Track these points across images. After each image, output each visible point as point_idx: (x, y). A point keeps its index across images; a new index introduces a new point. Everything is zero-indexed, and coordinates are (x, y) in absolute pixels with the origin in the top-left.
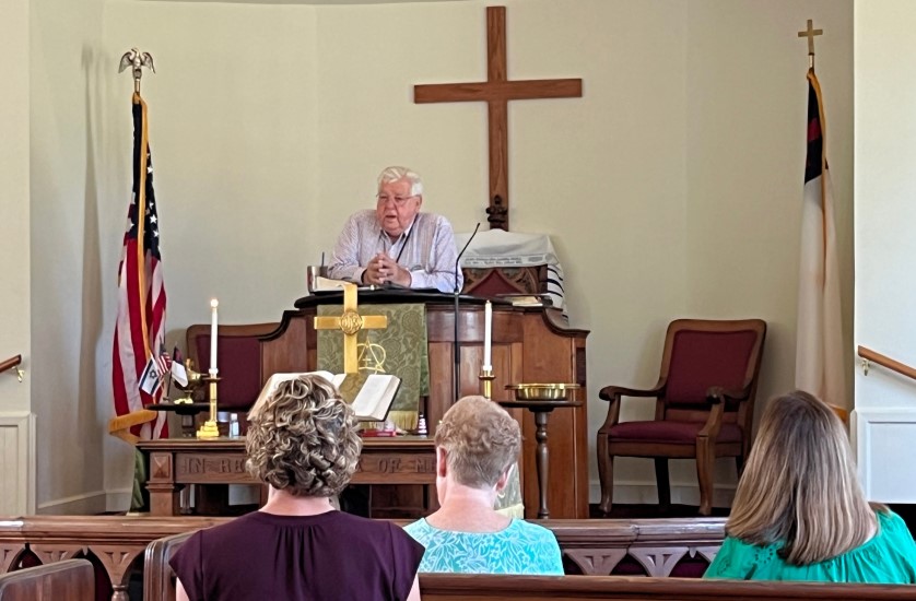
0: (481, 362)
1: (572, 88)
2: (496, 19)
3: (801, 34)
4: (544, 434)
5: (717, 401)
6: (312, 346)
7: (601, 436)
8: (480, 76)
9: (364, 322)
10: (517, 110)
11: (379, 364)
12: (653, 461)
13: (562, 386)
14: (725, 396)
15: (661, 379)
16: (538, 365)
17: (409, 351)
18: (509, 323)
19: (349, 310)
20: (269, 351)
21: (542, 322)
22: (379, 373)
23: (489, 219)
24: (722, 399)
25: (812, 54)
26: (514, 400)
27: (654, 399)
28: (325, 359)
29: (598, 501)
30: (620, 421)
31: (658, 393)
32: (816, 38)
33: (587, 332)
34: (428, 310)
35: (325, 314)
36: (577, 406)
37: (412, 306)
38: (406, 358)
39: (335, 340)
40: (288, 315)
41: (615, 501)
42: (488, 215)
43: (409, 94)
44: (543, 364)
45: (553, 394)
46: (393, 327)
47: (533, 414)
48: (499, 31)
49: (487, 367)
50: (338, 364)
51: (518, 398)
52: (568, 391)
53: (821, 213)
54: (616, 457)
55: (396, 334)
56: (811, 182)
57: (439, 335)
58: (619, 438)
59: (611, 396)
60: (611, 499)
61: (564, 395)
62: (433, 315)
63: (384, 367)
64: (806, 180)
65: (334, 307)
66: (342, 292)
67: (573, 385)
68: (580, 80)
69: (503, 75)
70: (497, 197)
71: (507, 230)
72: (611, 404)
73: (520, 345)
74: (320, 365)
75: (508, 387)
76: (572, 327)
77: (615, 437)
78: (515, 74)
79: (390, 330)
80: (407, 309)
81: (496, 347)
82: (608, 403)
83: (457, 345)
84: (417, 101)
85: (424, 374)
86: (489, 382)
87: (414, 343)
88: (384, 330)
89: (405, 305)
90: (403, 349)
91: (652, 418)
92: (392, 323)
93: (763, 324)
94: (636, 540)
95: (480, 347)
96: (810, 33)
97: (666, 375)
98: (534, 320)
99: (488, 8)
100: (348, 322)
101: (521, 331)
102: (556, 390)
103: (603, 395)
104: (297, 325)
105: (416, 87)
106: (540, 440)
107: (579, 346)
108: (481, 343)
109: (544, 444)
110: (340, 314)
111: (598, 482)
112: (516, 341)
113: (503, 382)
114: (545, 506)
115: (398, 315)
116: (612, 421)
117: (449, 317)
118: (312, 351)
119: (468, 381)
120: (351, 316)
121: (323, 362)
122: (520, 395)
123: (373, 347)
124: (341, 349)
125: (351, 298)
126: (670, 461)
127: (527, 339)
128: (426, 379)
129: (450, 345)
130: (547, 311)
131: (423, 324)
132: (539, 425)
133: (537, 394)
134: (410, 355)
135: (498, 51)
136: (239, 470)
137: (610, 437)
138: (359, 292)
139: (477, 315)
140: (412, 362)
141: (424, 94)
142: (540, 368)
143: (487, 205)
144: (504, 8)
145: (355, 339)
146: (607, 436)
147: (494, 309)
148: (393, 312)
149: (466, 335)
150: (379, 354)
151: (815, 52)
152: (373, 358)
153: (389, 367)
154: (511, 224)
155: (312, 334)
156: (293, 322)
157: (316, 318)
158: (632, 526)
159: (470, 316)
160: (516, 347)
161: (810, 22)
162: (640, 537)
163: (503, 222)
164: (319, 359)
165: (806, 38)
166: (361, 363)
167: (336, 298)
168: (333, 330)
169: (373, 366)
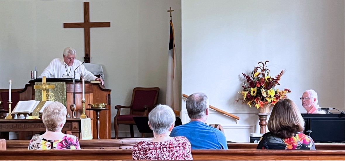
0: (82, 98)
1: (107, 25)
2: (86, 5)
3: (168, 11)
4: (99, 117)
5: (146, 109)
6: (33, 94)
7: (115, 119)
8: (82, 21)
9: (48, 87)
10: (92, 30)
11: (52, 99)
12: (129, 125)
13: (104, 104)
14: (148, 108)
15: (131, 103)
16: (97, 99)
17: (61, 95)
18: (89, 87)
19: (43, 84)
20: (21, 95)
21: (98, 87)
22: (52, 101)
23: (85, 60)
24: (148, 109)
25: (171, 16)
26: (91, 108)
27: (130, 109)
28: (37, 97)
29: (114, 137)
30: (120, 115)
31: (131, 107)
32: (172, 12)
33: (111, 90)
34: (66, 84)
35: (37, 85)
36: (108, 110)
37: (62, 82)
38: (60, 97)
39: (40, 92)
40: (27, 85)
41: (119, 137)
42: (84, 59)
43: (62, 25)
44: (99, 98)
45: (101, 107)
46: (56, 88)
47: (95, 112)
48: (87, 8)
49: (84, 99)
50: (41, 98)
51: (91, 107)
52: (105, 105)
53: (173, 60)
54: (119, 125)
55: (57, 90)
56: (170, 50)
57: (69, 91)
58: (120, 119)
59: (118, 108)
60: (118, 136)
61: (104, 107)
62: (68, 85)
63: (54, 99)
64: (169, 50)
65: (39, 83)
66: (42, 79)
67: (106, 104)
68: (110, 23)
69: (88, 21)
70: (87, 54)
71: (90, 63)
72: (118, 110)
73: (92, 93)
74: (36, 99)
75: (89, 105)
76: (107, 89)
77: (119, 119)
78: (92, 21)
79: (55, 89)
80: (60, 83)
81: (87, 94)
82: (117, 110)
83: (74, 93)
84: (64, 28)
85: (65, 101)
86: (84, 103)
87: (62, 93)
88: (54, 89)
89: (60, 82)
90: (59, 94)
91: (129, 114)
92: (56, 87)
93: (158, 88)
94: (122, 144)
95: (81, 94)
96: (170, 11)
97: (133, 102)
98: (96, 87)
99: (84, 2)
100: (44, 87)
101: (93, 90)
102: (102, 105)
103: (116, 108)
104: (29, 88)
105: (64, 24)
106: (97, 119)
107: (109, 94)
108: (82, 93)
109: (98, 120)
110: (41, 85)
111: (114, 132)
112: (91, 92)
113: (87, 103)
114: (99, 137)
115: (58, 85)
116: (118, 115)
117: (72, 86)
118: (33, 95)
119: (78, 104)
120: (44, 85)
121: (36, 98)
122: (92, 107)
123: (51, 94)
124: (41, 94)
125: (44, 81)
126: (134, 125)
127: (94, 92)
128: (66, 103)
129: (72, 93)
130: (100, 84)
131: (65, 87)
132: (97, 115)
133: (97, 106)
134: (61, 96)
135: (87, 13)
136: (12, 128)
137: (118, 119)
138: (47, 79)
139: (80, 85)
140: (62, 98)
141: (66, 26)
142: (98, 100)
143: (84, 56)
144: (89, 2)
145: (45, 92)
146: (117, 119)
147: (85, 84)
148: (56, 84)
149: (77, 91)
150: (52, 96)
151: (172, 16)
152: (51, 97)
153: (55, 99)
154: (91, 61)
155: (34, 90)
156: (28, 87)
157: (34, 86)
158: (121, 141)
159: (78, 86)
160: (91, 94)
161: (170, 8)
162: (123, 143)
163: (88, 61)
164: (35, 97)
165: (169, 12)
166: (48, 98)
167: (40, 80)
168: (39, 89)
169: (51, 99)
